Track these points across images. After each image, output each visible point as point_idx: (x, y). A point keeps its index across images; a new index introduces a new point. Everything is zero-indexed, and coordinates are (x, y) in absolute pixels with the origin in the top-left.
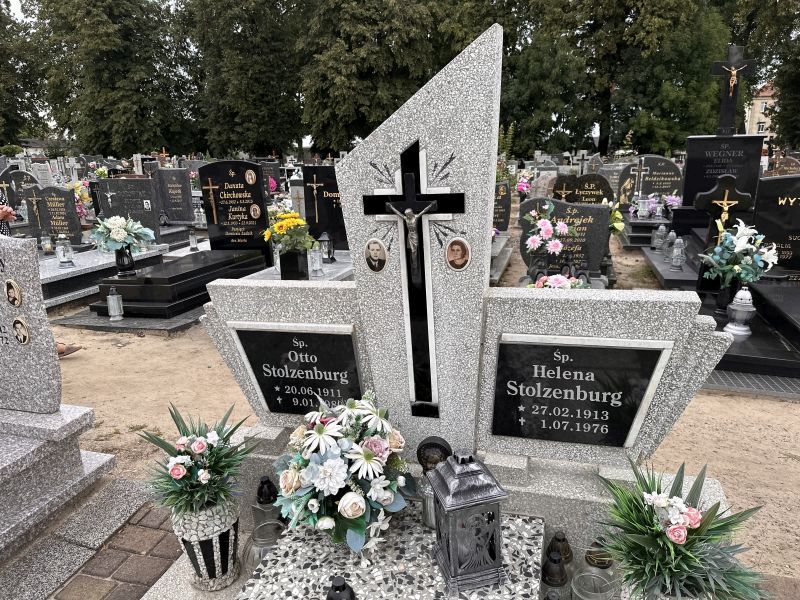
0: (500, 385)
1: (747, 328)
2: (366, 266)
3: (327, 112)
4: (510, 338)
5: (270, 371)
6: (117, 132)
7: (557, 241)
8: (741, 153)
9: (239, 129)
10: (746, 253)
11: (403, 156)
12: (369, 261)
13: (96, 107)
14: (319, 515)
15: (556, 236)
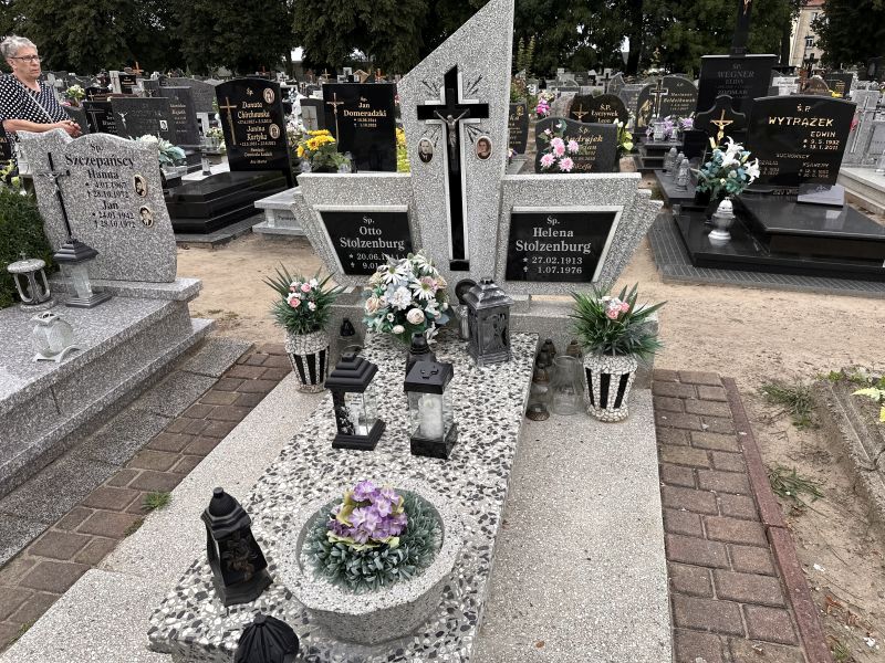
0: (512, 243)
1: (727, 234)
2: (418, 159)
3: (322, 20)
4: (519, 209)
5: (346, 243)
6: (74, 42)
7: (569, 159)
8: (751, 74)
9: (219, 40)
10: (734, 167)
11: (446, 76)
12: (421, 154)
13: (46, 11)
14: (394, 324)
15: (568, 154)
